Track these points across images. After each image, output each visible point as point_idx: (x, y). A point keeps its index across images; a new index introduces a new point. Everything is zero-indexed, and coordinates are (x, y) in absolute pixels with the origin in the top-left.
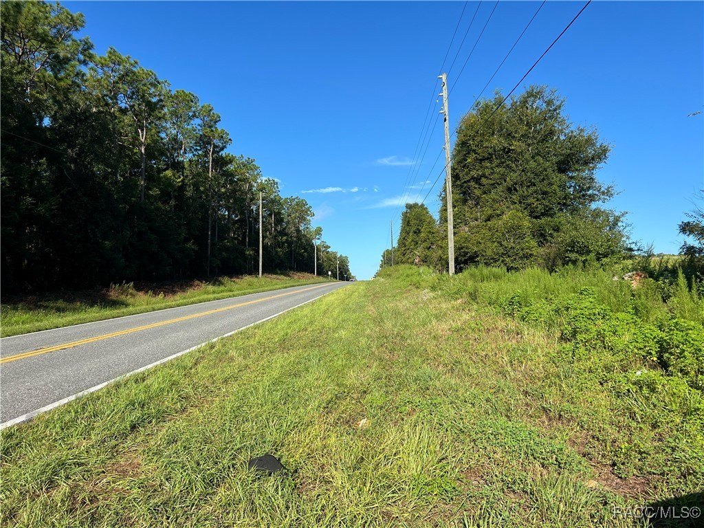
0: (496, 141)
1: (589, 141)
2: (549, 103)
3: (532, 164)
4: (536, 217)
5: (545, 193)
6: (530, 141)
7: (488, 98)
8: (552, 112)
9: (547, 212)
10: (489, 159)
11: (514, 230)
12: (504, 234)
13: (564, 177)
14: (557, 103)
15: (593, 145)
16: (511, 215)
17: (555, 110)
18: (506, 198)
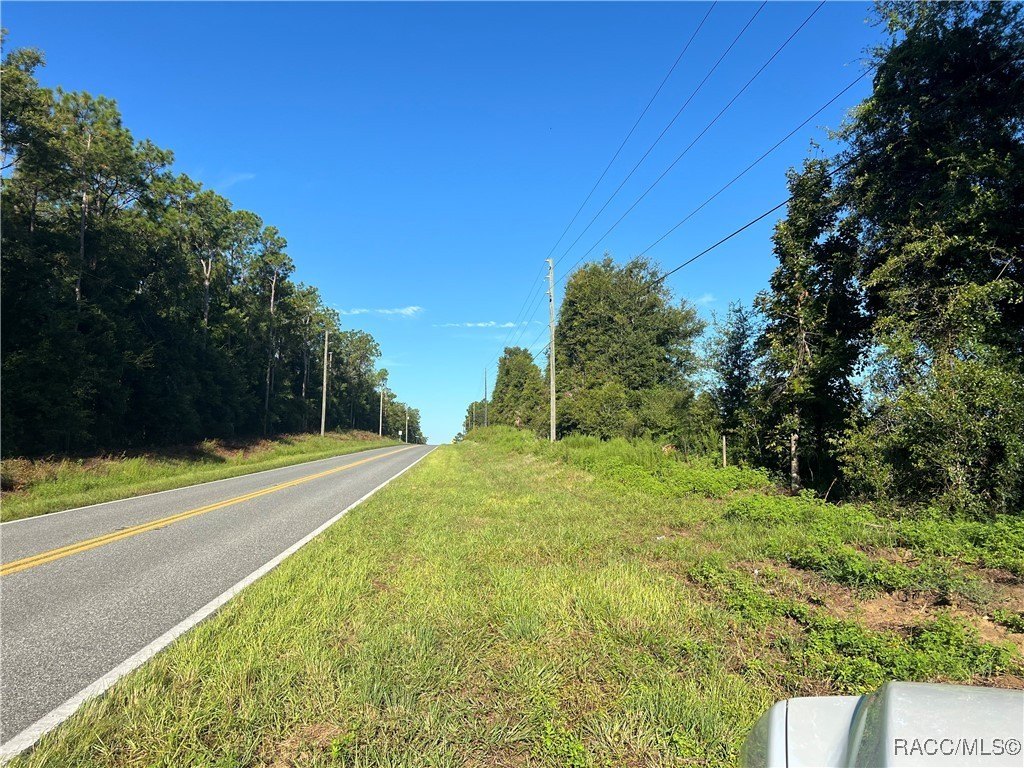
0: (601, 308)
1: (688, 317)
2: (653, 274)
3: (633, 336)
4: (635, 389)
5: (643, 366)
6: (632, 314)
7: (596, 259)
8: (656, 283)
9: (645, 384)
10: (595, 325)
11: (611, 401)
12: (602, 405)
13: (662, 349)
14: (660, 276)
15: (692, 319)
16: (611, 386)
17: (658, 282)
18: (608, 367)
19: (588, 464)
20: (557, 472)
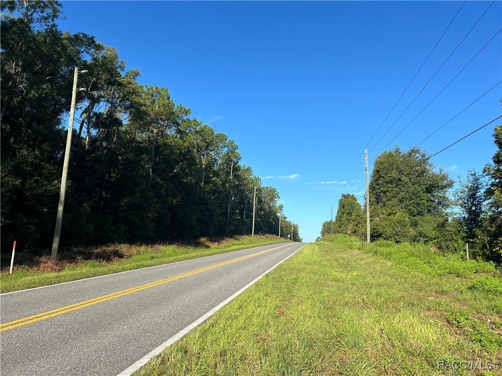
0: (394, 174)
1: (444, 178)
2: (423, 156)
3: (412, 188)
4: (414, 216)
5: (418, 204)
6: (411, 177)
7: (391, 149)
8: (424, 161)
9: (420, 213)
10: (391, 182)
11: (401, 222)
12: (395, 225)
13: (429, 195)
14: (427, 156)
15: (446, 179)
16: (400, 214)
17: (427, 159)
18: (399, 205)
19: (388, 256)
20: (371, 259)
